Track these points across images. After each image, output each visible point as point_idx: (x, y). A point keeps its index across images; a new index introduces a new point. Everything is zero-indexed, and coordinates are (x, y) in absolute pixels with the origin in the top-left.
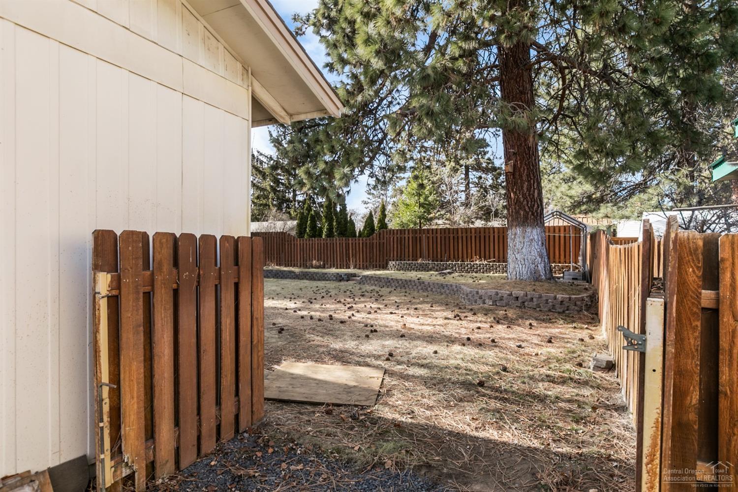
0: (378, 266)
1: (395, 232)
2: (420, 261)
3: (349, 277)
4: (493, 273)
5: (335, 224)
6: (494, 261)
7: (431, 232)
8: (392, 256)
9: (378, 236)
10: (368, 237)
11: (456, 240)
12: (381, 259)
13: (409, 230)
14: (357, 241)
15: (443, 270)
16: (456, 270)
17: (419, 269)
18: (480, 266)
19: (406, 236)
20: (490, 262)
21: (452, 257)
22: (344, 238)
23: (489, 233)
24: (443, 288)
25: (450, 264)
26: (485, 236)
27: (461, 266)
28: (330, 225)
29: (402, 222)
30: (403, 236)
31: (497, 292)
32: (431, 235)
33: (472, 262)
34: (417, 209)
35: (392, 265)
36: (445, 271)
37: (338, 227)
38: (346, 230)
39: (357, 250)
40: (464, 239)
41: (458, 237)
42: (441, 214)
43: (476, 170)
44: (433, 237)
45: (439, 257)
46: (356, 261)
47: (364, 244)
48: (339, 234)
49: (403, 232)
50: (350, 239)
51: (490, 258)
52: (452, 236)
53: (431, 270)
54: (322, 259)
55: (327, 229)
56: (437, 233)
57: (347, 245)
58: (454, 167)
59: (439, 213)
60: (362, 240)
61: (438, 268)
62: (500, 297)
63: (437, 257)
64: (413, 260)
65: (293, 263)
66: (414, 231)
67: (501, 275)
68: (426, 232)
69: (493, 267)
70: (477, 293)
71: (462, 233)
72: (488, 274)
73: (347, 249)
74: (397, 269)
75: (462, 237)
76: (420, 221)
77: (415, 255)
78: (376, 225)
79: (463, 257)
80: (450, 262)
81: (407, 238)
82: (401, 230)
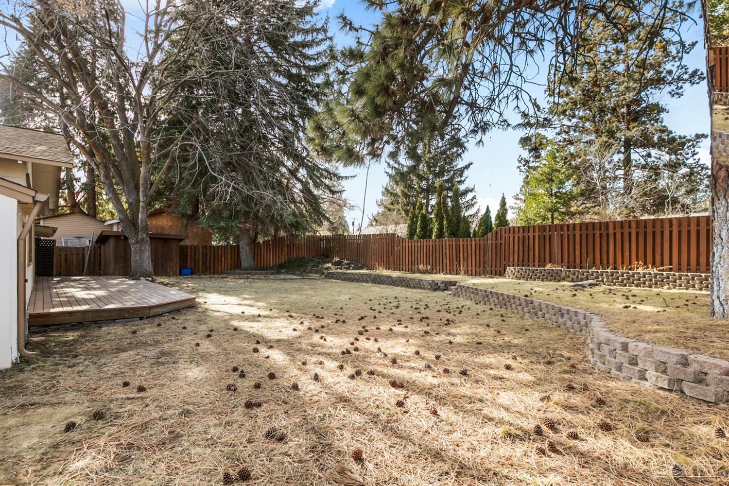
0: (494, 272)
1: (516, 230)
2: (548, 267)
3: (447, 286)
4: (669, 289)
5: (445, 222)
6: (671, 270)
7: (565, 228)
8: (511, 260)
9: (494, 236)
10: (483, 236)
11: (605, 238)
12: (498, 263)
13: (534, 227)
14: (469, 243)
15: (582, 280)
16: (603, 281)
17: (547, 278)
18: (644, 276)
19: (531, 235)
20: (663, 270)
21: (598, 262)
22: (454, 239)
23: (662, 227)
24: (562, 316)
25: (593, 272)
26: (654, 233)
27: (612, 275)
28: (441, 224)
29: (527, 217)
30: (526, 234)
31: (685, 357)
32: (565, 233)
33: (630, 269)
34: (546, 199)
35: (510, 271)
36: (585, 282)
37: (448, 226)
38: (458, 230)
39: (469, 252)
40: (619, 236)
41: (608, 234)
42: (586, 207)
43: (644, 146)
44: (568, 235)
45: (578, 262)
46: (467, 266)
47: (478, 246)
48: (449, 234)
49: (526, 230)
50: (461, 239)
51: (662, 264)
52: (598, 233)
53: (564, 279)
54: (431, 263)
55: (437, 229)
56: (574, 230)
57: (458, 247)
58: (606, 142)
59: (584, 206)
60: (475, 240)
61: (575, 277)
62: (695, 373)
63: (575, 262)
64: (539, 266)
65: (401, 267)
66: (543, 228)
67: (684, 291)
68: (559, 229)
69: (668, 278)
70: (625, 347)
71: (615, 229)
72: (660, 289)
73: (457, 252)
74: (516, 277)
75: (615, 234)
76: (552, 215)
77: (542, 260)
78: (493, 222)
79: (615, 263)
80: (594, 270)
81: (531, 238)
82: (524, 228)
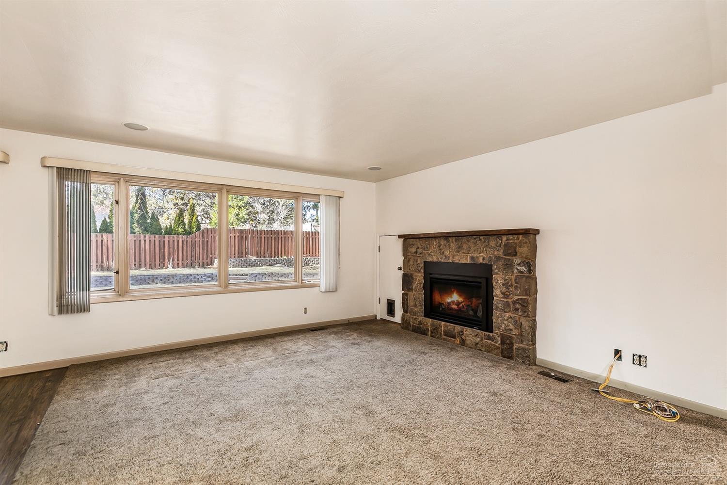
0: (200, 263)
9: (201, 235)
12: (205, 256)
21: (273, 253)
32: (256, 236)
35: (216, 263)
39: (176, 247)
45: (262, 254)
47: (185, 243)
56: (261, 234)
60: (183, 238)
66: (241, 231)
68: (251, 232)
